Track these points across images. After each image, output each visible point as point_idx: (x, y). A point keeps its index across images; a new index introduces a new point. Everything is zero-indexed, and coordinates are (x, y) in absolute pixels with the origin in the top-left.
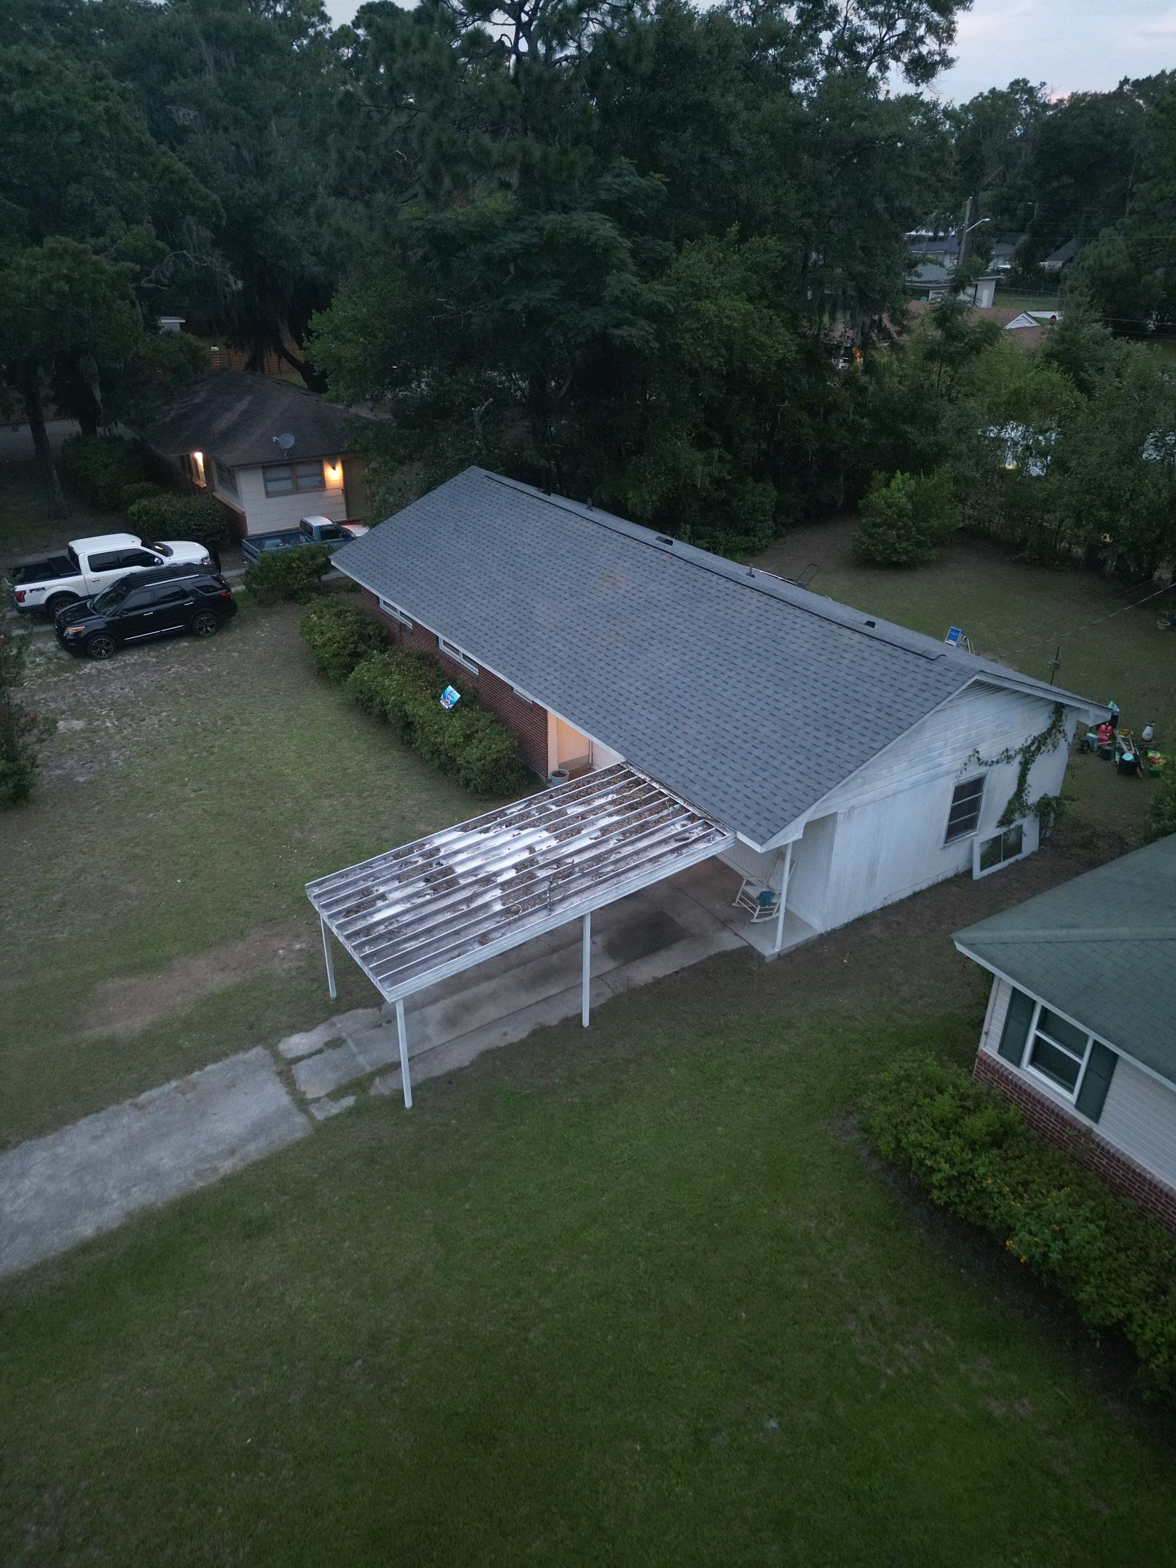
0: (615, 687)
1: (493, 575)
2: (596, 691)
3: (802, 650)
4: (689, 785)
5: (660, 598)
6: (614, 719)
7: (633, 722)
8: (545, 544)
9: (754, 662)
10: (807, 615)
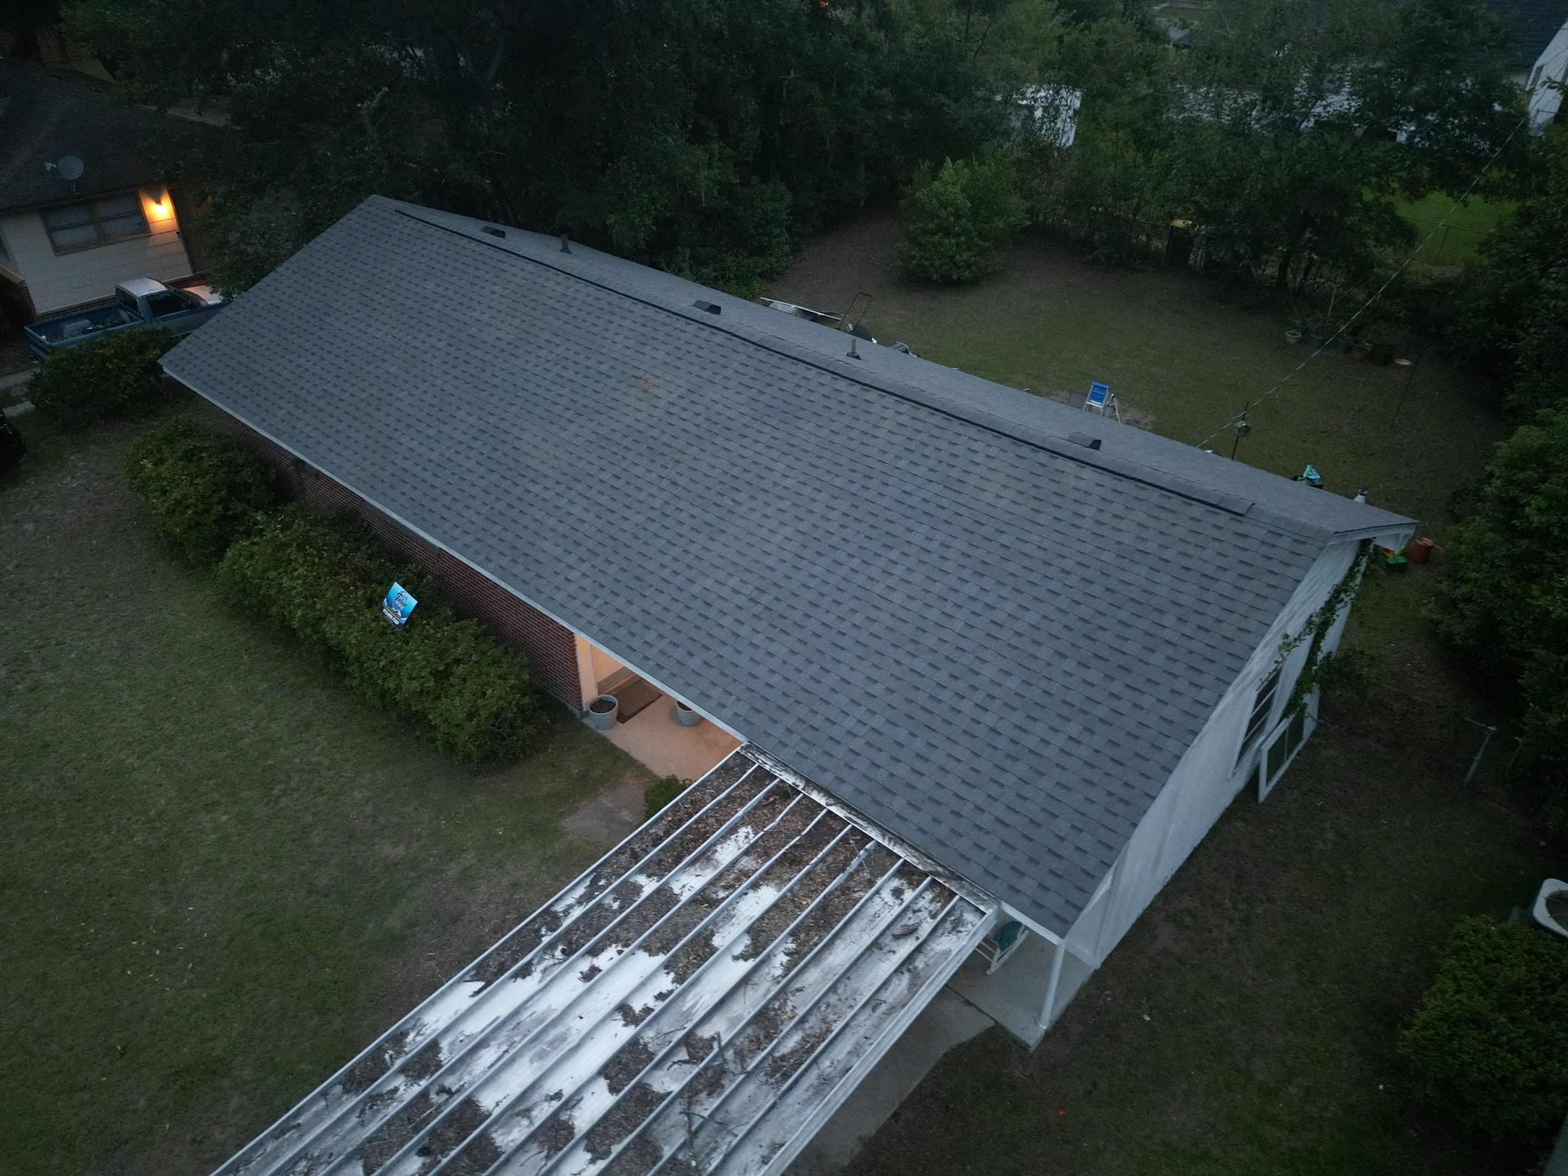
0: (696, 589)
1: (438, 382)
2: (663, 599)
3: (1003, 503)
4: (885, 799)
5: (732, 414)
6: (708, 656)
7: (743, 660)
8: (516, 322)
9: (925, 529)
10: (988, 436)
